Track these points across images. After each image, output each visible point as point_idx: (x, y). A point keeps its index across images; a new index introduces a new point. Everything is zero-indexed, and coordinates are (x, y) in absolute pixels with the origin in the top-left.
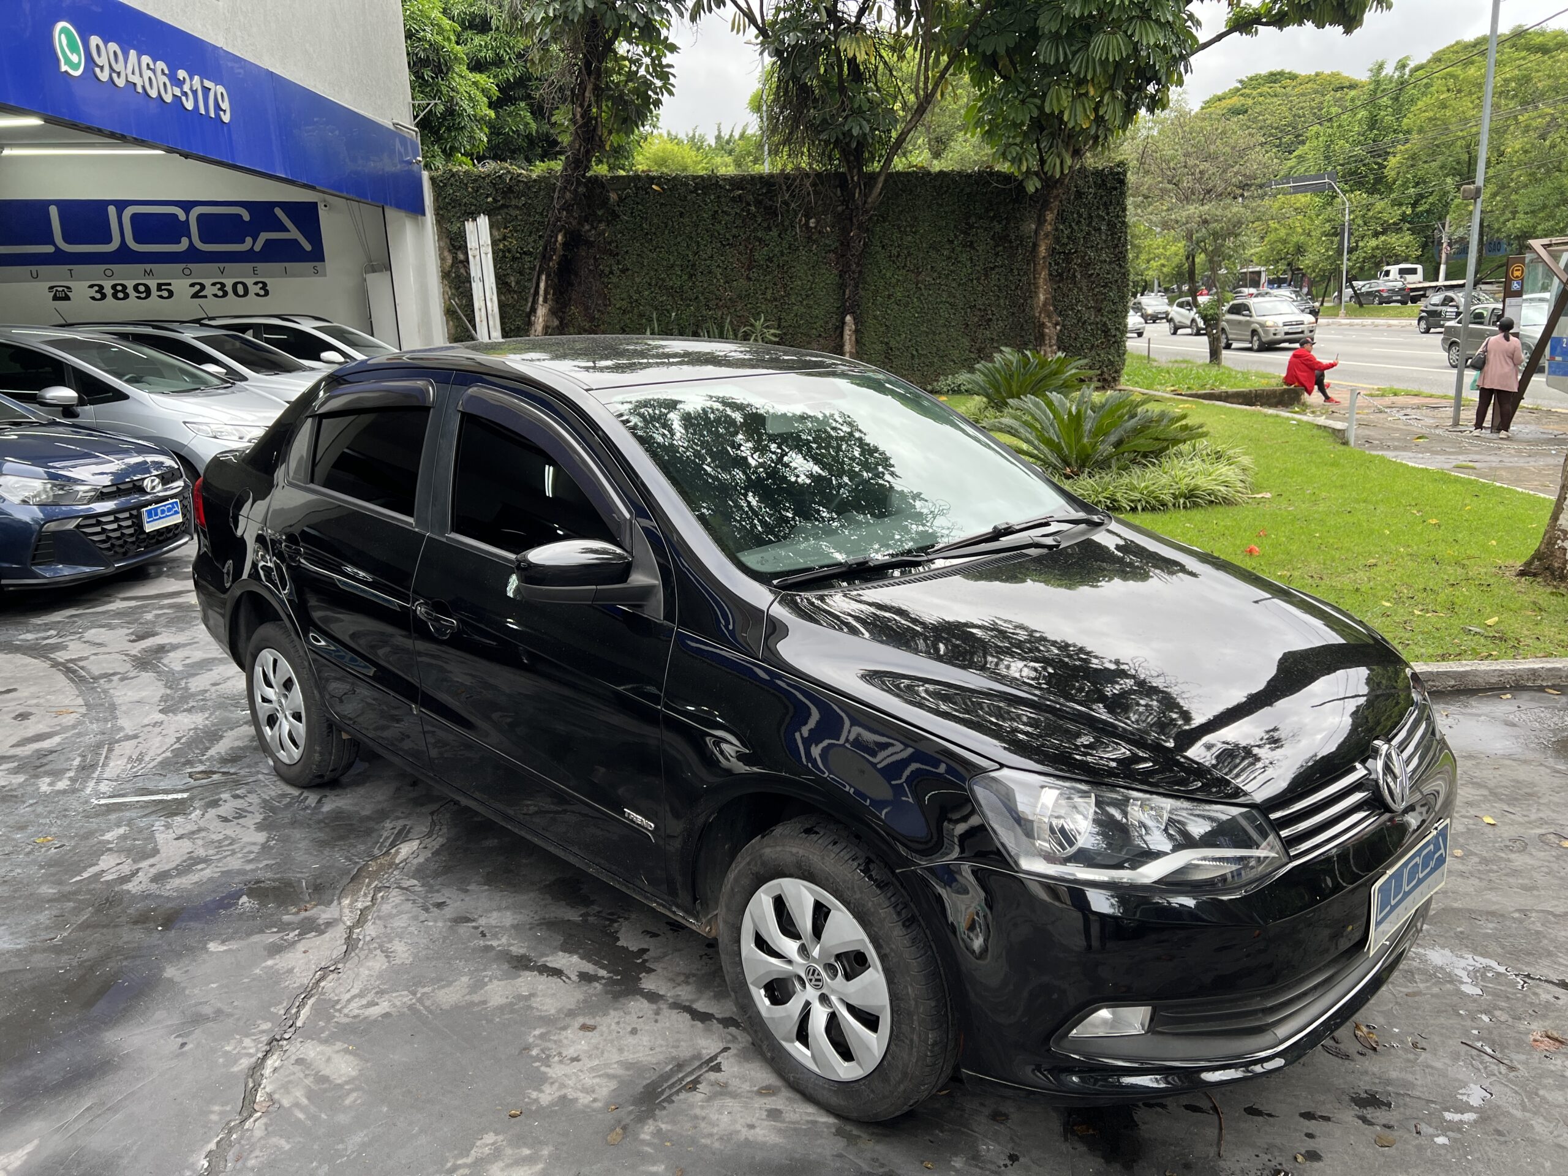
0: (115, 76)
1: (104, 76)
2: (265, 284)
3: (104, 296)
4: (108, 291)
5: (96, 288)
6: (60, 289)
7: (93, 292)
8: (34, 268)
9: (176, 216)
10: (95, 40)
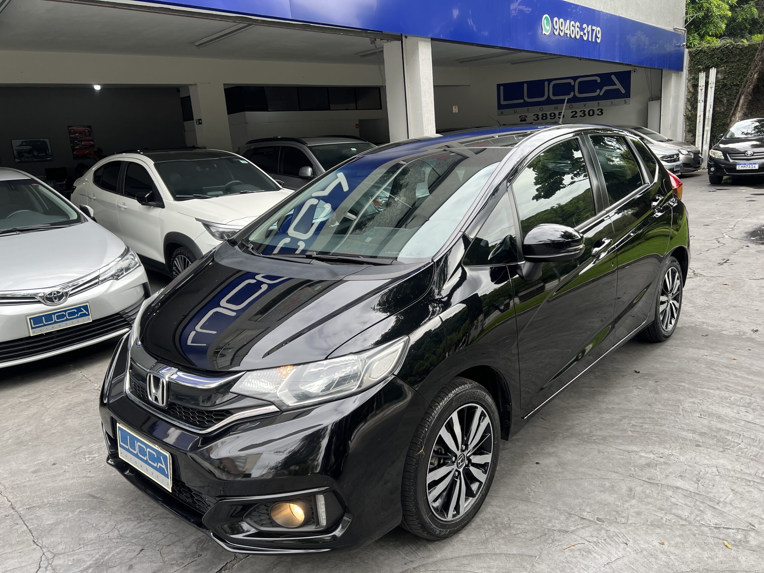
0: (560, 32)
1: (556, 33)
2: (602, 110)
3: (538, 119)
4: (540, 117)
5: (536, 116)
6: (523, 117)
7: (535, 118)
8: (515, 109)
9: (570, 83)
10: (556, 19)
